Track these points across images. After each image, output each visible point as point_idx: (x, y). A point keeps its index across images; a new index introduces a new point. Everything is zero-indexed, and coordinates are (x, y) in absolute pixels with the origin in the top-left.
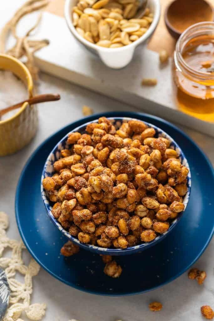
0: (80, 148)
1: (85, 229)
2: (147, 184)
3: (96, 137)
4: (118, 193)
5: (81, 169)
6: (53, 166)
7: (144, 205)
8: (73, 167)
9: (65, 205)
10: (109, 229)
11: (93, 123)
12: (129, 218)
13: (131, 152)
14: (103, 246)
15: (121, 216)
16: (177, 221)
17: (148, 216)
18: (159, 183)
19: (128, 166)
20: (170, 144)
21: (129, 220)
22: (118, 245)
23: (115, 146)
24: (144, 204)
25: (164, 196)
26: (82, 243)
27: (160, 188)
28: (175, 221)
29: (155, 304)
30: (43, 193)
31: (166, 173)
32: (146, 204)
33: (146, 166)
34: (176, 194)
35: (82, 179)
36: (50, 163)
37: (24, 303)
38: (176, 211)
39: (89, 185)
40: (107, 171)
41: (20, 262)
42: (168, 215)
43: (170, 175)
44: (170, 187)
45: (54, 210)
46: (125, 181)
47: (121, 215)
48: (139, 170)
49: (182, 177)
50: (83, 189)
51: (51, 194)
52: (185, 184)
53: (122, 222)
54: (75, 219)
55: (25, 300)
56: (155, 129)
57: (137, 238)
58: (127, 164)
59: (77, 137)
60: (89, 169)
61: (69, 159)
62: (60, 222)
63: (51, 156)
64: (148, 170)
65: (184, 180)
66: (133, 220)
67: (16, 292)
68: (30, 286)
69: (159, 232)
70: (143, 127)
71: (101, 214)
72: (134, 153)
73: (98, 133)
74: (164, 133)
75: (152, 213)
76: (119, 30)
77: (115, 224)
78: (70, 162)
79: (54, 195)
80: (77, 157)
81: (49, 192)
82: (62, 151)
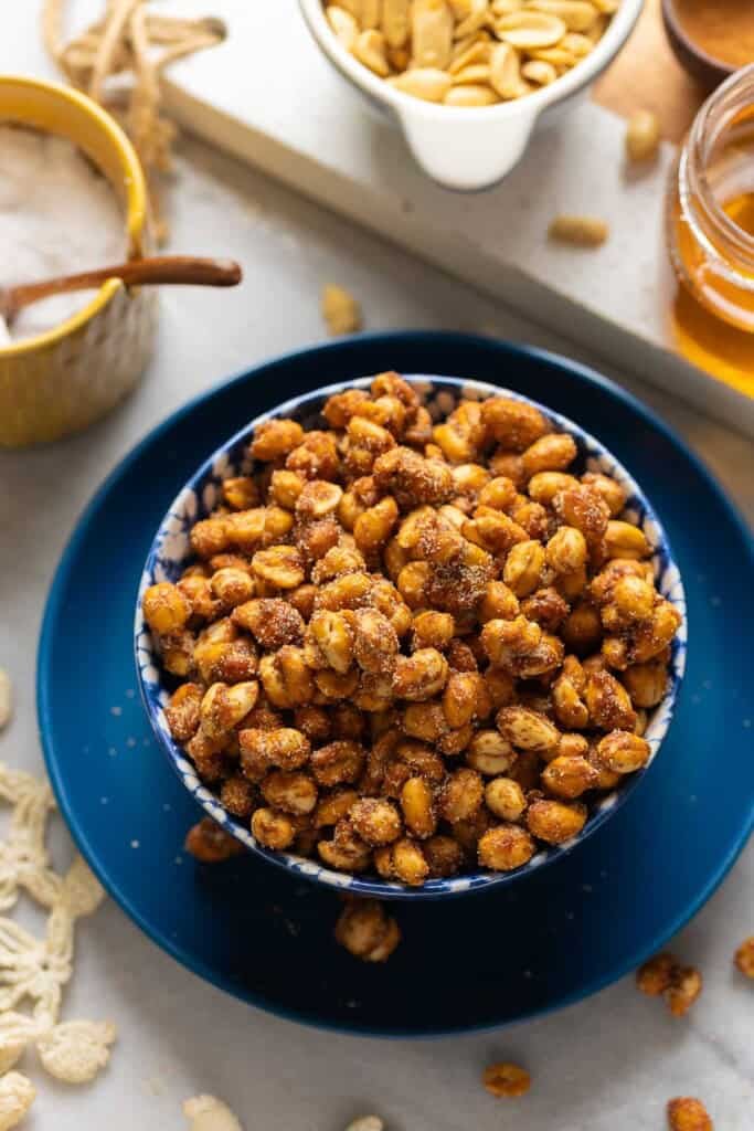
0: (293, 487)
1: (278, 800)
2: (523, 658)
3: (356, 448)
4: (415, 685)
5: (287, 569)
6: (189, 537)
7: (502, 736)
8: (261, 561)
9: (215, 702)
10: (364, 811)
11: (350, 388)
12: (444, 777)
13: (477, 528)
14: (337, 865)
15: (416, 769)
16: (616, 804)
17: (513, 774)
18: (567, 652)
19: (459, 585)
20: (624, 501)
21: (441, 783)
22: (393, 872)
23: (423, 499)
24: (503, 733)
25: (579, 704)
26: (263, 846)
27: (569, 671)
28: (608, 804)
29: (506, 1073)
30: (142, 642)
31: (600, 618)
32: (510, 733)
33: (526, 588)
34: (623, 701)
35: (287, 609)
36: (180, 524)
37: (36, 1014)
38: (619, 770)
39: (311, 641)
40: (381, 595)
41: (39, 858)
42: (586, 780)
43: (612, 628)
44: (604, 674)
45: (174, 710)
46: (444, 641)
47: (417, 765)
48: (500, 600)
49: (653, 642)
50: (288, 650)
51: (168, 647)
52: (662, 669)
53: (415, 790)
54: (248, 758)
55: (41, 1004)
56: (579, 441)
57: (463, 848)
58: (456, 578)
59: (288, 440)
60: (315, 575)
61: (250, 523)
62: (192, 756)
63: (184, 499)
64: (533, 603)
65: (659, 654)
66: (456, 787)
67: (12, 969)
68: (62, 954)
69: (546, 838)
70: (535, 427)
71: (342, 751)
72: (488, 534)
73: (364, 437)
74: (609, 459)
75: (530, 766)
76: (485, 35)
77: (392, 794)
78: (250, 534)
79: (179, 651)
80: (279, 518)
81: (162, 641)
82: (228, 484)
